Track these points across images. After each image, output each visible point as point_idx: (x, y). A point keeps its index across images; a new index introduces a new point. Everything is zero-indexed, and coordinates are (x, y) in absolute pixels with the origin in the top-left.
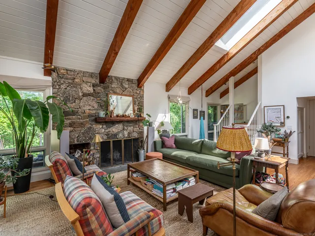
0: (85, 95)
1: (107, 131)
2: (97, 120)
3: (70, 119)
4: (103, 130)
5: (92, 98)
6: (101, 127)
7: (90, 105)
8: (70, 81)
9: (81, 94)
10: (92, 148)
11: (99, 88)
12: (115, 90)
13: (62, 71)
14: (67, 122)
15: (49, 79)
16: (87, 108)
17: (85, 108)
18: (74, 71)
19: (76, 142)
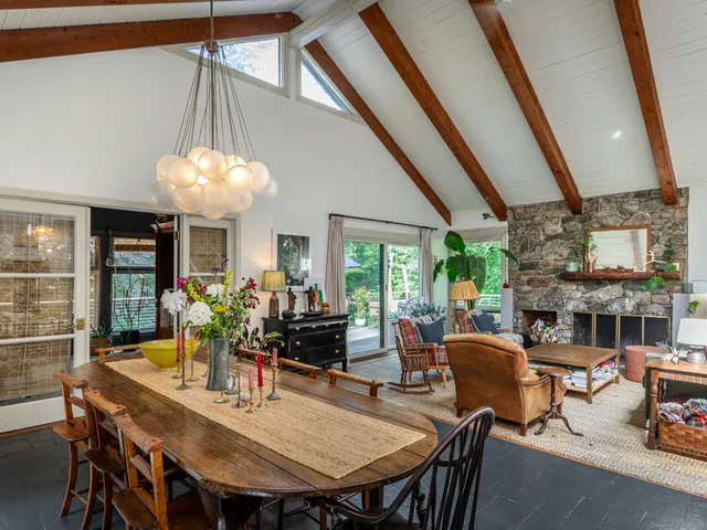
0: (549, 238)
1: (587, 295)
2: (567, 277)
3: (527, 274)
4: (579, 294)
5: (560, 241)
6: (574, 288)
7: (556, 253)
8: (529, 222)
9: (542, 238)
10: (559, 321)
11: (572, 223)
12: (604, 222)
13: (519, 211)
14: (525, 278)
15: (505, 224)
16: (551, 258)
17: (548, 258)
18: (534, 206)
19: (535, 308)
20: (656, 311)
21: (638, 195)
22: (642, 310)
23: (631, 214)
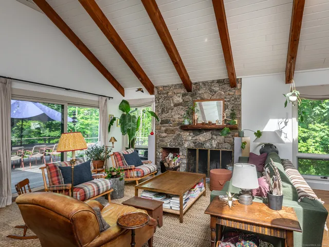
0: (176, 105)
1: (194, 138)
2: (184, 128)
3: (164, 127)
4: (190, 138)
5: (181, 107)
6: (188, 134)
7: (179, 114)
8: (166, 95)
9: (172, 105)
10: (181, 154)
11: (187, 97)
12: (202, 96)
13: (160, 89)
14: (163, 129)
15: (153, 96)
16: (177, 117)
17: (175, 117)
18: (168, 86)
19: (169, 146)
20: (227, 147)
21: (219, 81)
22: (220, 147)
23: (215, 92)
